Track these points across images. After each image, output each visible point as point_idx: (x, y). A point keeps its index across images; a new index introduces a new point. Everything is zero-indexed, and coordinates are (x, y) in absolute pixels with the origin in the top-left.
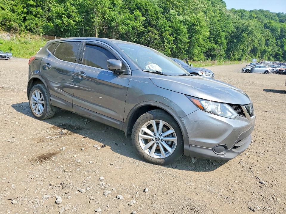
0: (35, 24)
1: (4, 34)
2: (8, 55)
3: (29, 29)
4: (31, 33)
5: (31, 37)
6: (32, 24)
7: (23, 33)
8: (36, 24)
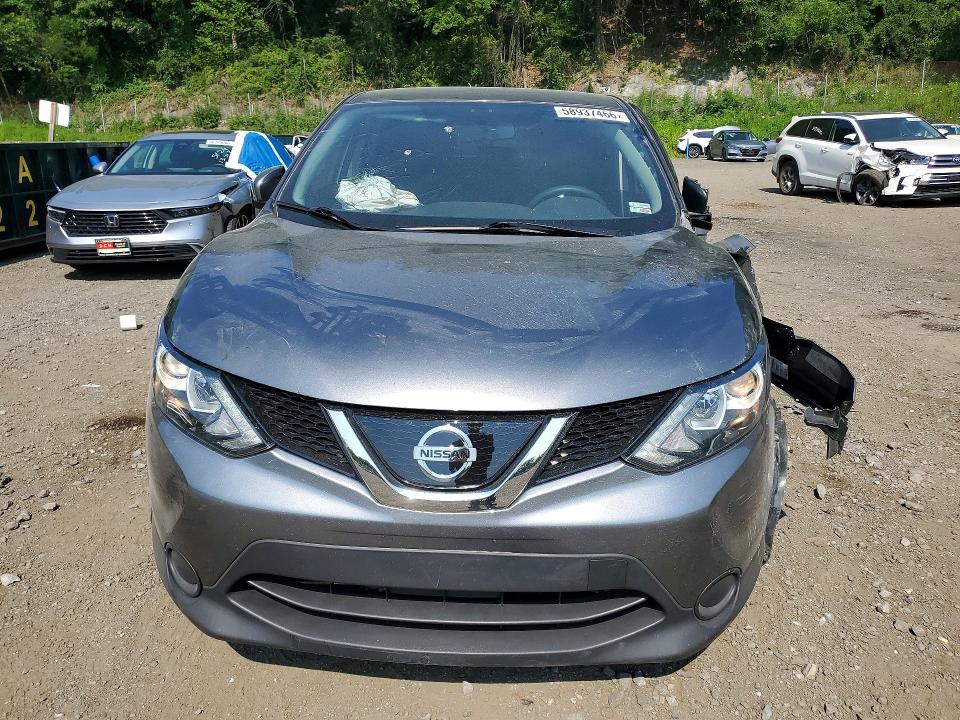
0: (910, 25)
1: (798, 80)
2: (764, 148)
3: (885, 50)
4: (888, 61)
5: (886, 75)
6: (900, 25)
7: (863, 64)
8: (915, 25)
